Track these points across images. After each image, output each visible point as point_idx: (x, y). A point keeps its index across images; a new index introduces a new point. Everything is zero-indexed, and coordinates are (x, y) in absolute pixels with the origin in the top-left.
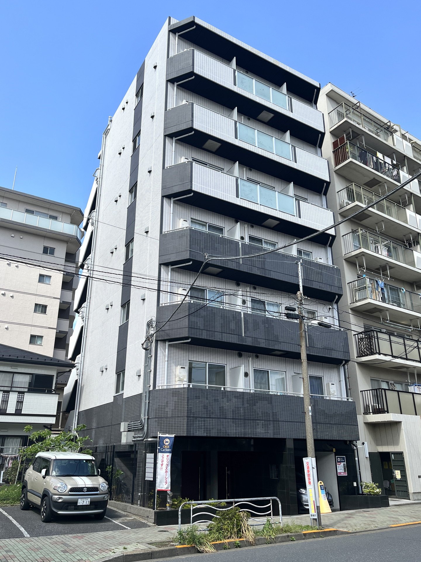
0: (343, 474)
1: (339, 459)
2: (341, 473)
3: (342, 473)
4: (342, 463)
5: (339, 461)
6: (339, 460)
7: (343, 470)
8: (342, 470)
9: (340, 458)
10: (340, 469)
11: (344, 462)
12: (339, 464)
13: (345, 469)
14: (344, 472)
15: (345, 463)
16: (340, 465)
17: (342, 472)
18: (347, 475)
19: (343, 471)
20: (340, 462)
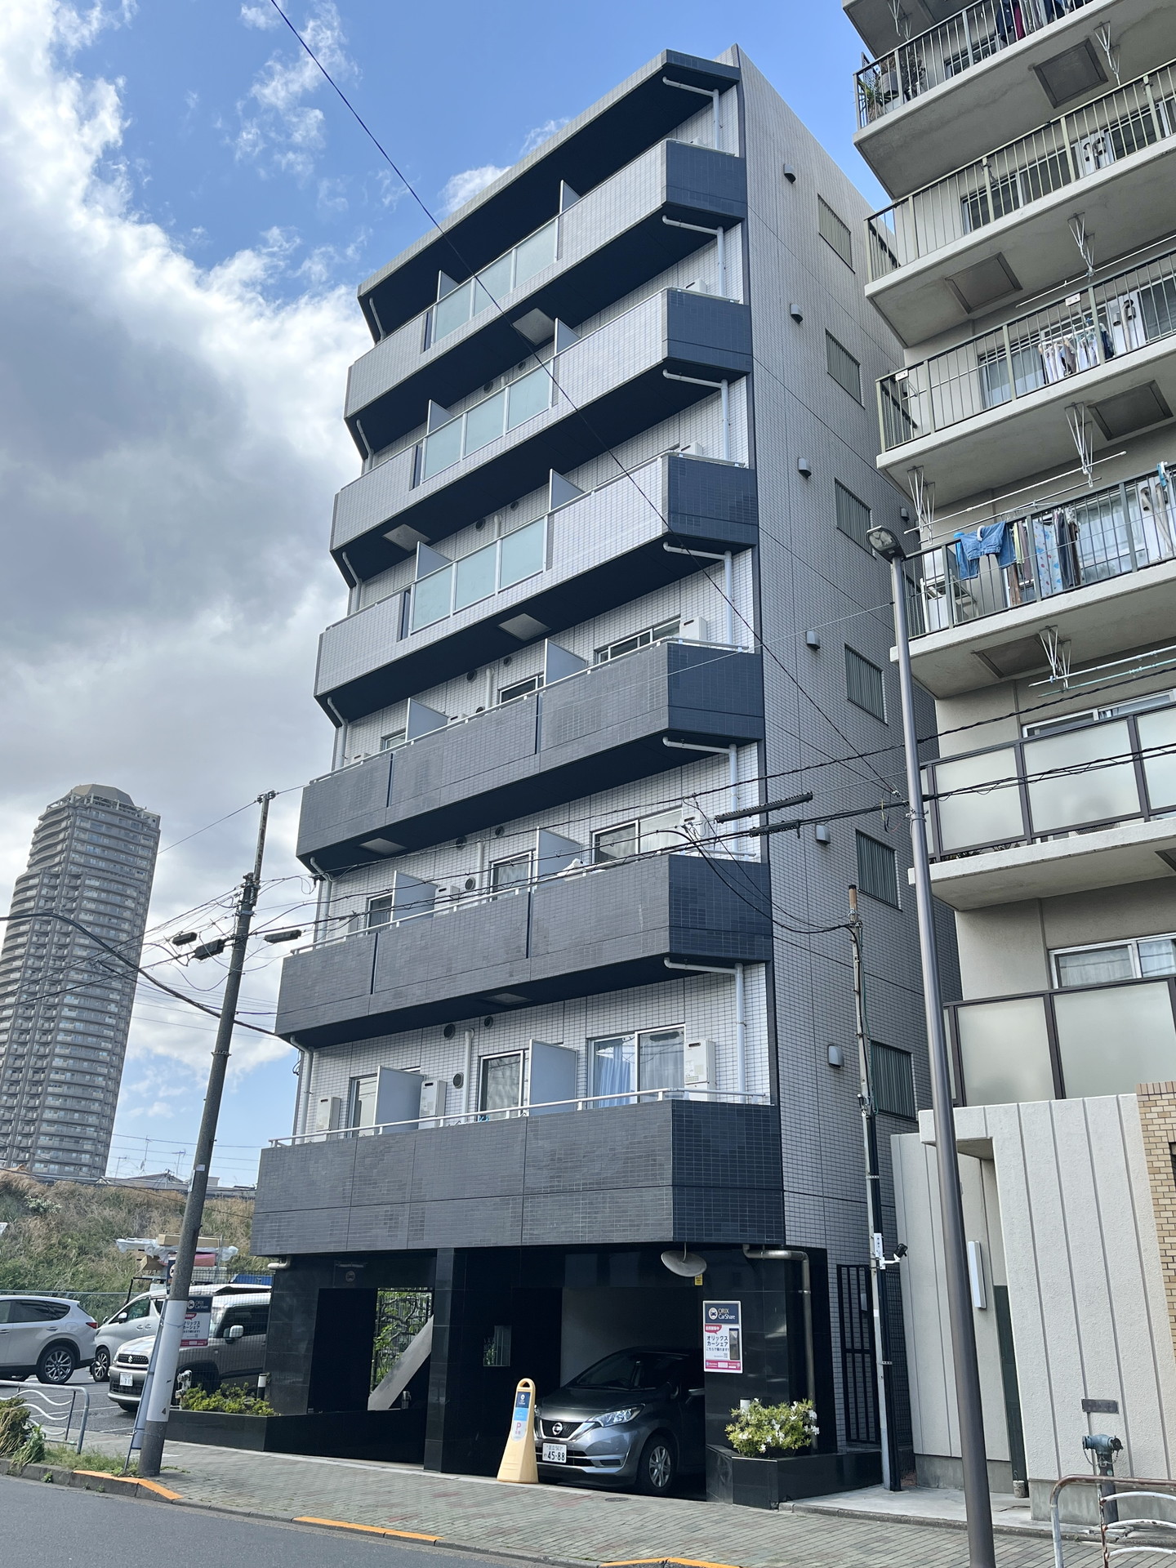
0: (726, 1365)
1: (713, 1310)
2: (717, 1362)
3: (720, 1365)
4: (726, 1328)
5: (714, 1317)
6: (714, 1314)
7: (728, 1352)
8: (721, 1353)
9: (717, 1306)
10: (714, 1346)
11: (735, 1322)
12: (715, 1328)
13: (733, 1347)
14: (728, 1359)
15: (739, 1326)
16: (715, 1332)
17: (723, 1359)
18: (741, 1372)
19: (725, 1355)
20: (719, 1322)
